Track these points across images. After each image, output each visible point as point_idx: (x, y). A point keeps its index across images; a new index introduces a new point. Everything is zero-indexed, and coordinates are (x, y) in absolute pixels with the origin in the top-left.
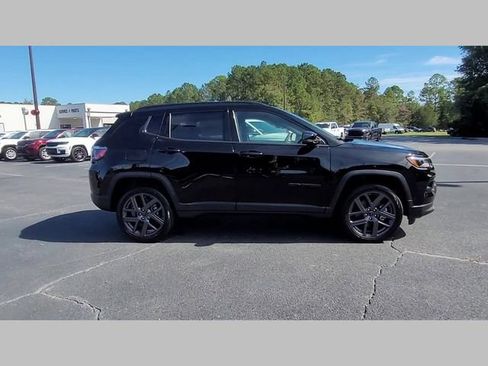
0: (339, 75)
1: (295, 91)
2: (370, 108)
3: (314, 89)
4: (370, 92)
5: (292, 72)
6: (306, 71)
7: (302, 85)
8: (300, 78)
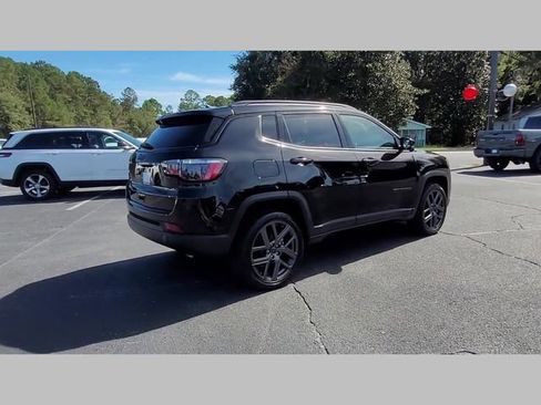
0: (89, 80)
1: (33, 96)
2: (130, 122)
3: (59, 96)
4: (127, 104)
5: (23, 70)
6: (43, 71)
7: (42, 89)
8: (37, 81)
